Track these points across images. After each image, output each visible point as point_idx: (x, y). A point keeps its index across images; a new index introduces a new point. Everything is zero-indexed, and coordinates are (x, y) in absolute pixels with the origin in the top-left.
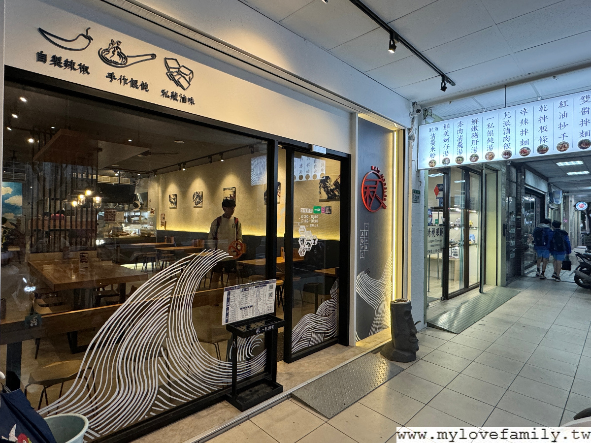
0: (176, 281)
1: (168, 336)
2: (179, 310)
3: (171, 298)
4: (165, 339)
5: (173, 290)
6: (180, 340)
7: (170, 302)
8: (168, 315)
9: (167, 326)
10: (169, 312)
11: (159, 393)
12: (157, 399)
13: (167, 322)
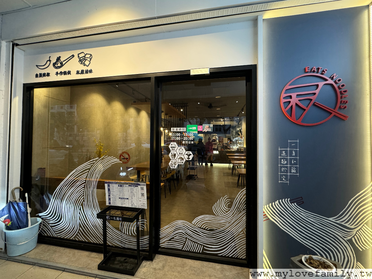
0: (88, 172)
1: (84, 201)
2: (89, 188)
3: (86, 180)
4: (82, 202)
5: (87, 176)
6: (90, 205)
7: (85, 183)
8: (84, 189)
9: (84, 195)
10: (85, 188)
11: (79, 229)
12: (78, 232)
13: (84, 193)
